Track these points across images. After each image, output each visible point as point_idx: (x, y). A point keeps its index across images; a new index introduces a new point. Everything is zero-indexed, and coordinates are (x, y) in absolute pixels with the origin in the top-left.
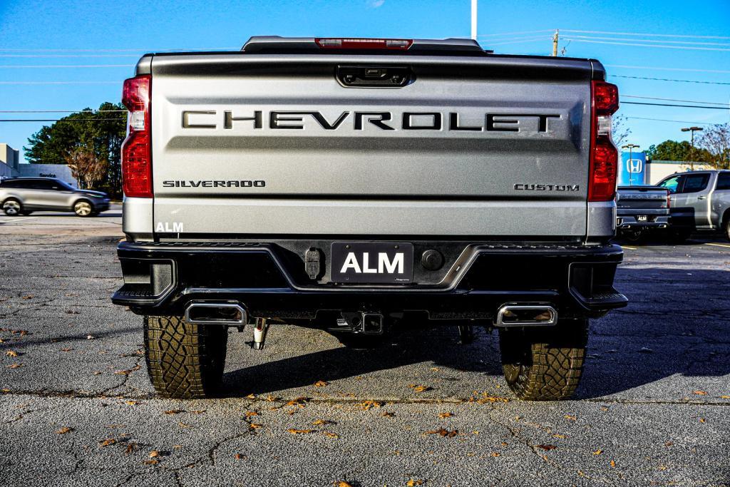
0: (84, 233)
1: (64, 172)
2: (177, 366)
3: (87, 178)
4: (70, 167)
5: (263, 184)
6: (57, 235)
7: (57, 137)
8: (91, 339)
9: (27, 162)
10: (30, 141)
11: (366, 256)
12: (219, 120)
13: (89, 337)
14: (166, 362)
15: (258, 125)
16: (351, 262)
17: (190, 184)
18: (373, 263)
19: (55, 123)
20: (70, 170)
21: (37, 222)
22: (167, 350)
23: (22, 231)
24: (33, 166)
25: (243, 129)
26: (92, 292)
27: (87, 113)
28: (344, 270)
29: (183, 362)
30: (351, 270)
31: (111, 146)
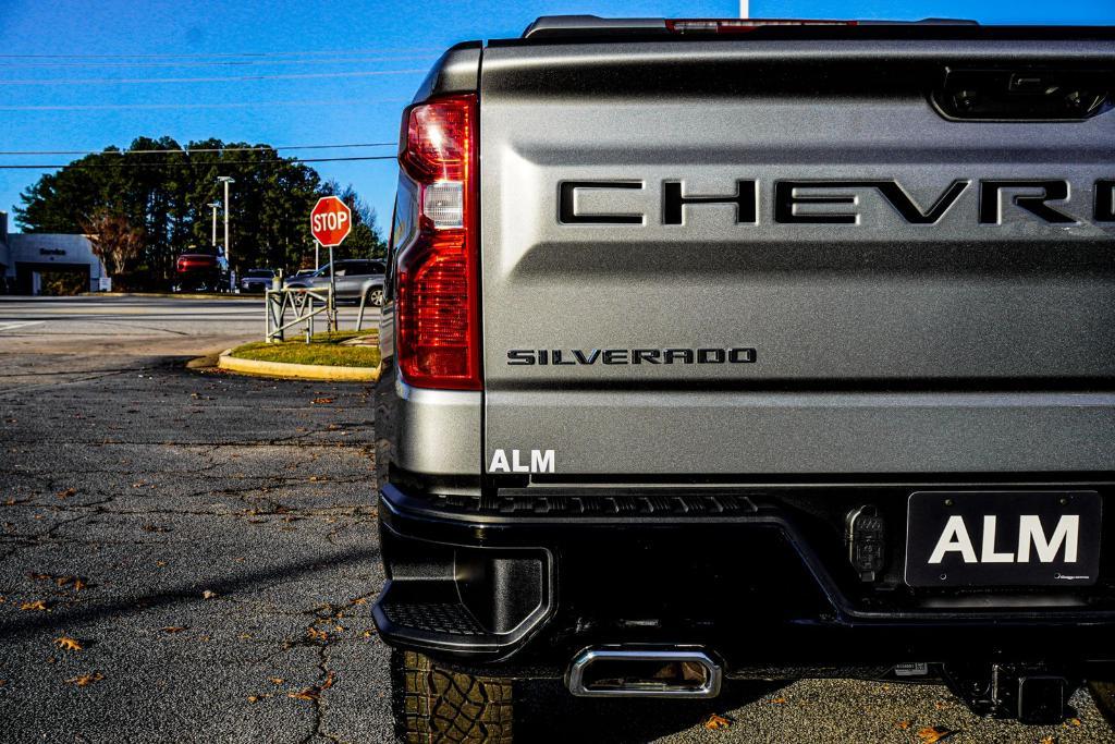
0: (126, 350)
1: (80, 246)
2: (466, 725)
3: (117, 256)
4: (90, 239)
5: (753, 355)
6: (83, 354)
7: (64, 192)
8: (210, 598)
9: (19, 231)
10: (23, 197)
11: (990, 522)
12: (648, 201)
13: (207, 594)
14: (443, 718)
15: (746, 213)
16: (954, 539)
17: (573, 358)
18: (1007, 540)
19: (61, 170)
20: (89, 245)
21: (45, 330)
22: (445, 692)
23: (24, 347)
24: (30, 237)
25: (709, 224)
26: (177, 477)
27: (111, 155)
28: (936, 557)
29: (478, 716)
30: (953, 558)
31: (149, 205)
